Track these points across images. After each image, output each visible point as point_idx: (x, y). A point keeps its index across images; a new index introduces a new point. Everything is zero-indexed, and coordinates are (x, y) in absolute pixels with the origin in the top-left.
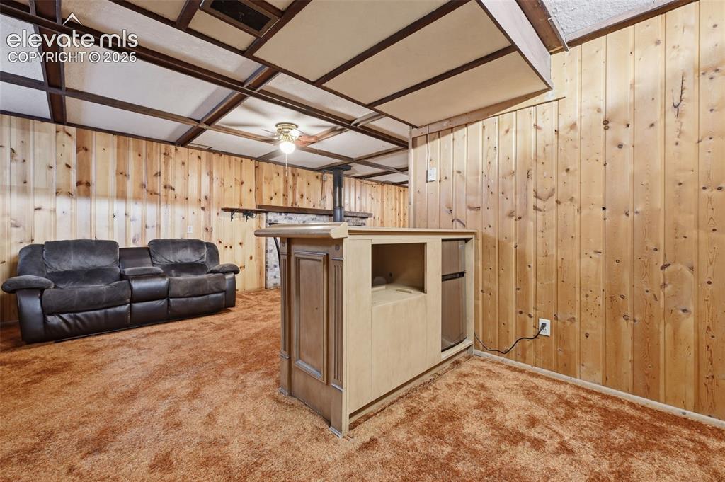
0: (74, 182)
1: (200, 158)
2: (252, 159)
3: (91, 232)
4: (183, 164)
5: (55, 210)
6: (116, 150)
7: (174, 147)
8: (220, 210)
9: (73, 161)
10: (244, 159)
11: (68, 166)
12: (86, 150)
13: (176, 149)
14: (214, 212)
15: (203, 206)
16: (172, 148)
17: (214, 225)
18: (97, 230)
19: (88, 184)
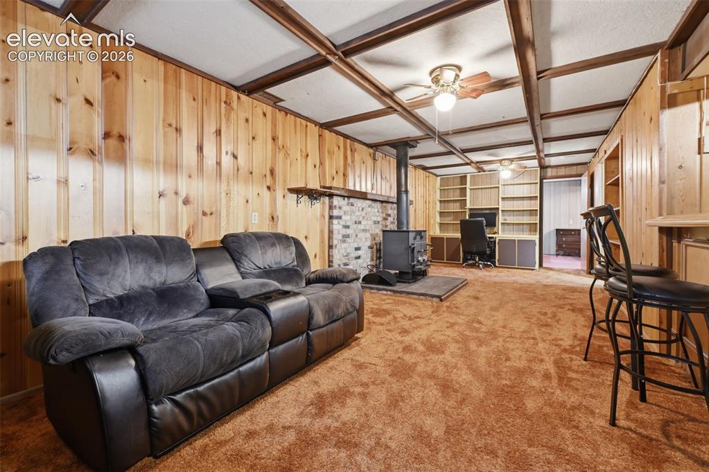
0: (98, 131)
1: (265, 115)
2: (316, 123)
3: (126, 223)
4: (247, 120)
5: (66, 182)
6: (162, 84)
7: (235, 93)
8: (286, 190)
9: (97, 94)
10: (308, 123)
11: (88, 102)
12: (118, 77)
13: (239, 98)
14: (279, 193)
15: (269, 184)
16: (234, 94)
17: (279, 213)
18: (135, 218)
19: (122, 138)
